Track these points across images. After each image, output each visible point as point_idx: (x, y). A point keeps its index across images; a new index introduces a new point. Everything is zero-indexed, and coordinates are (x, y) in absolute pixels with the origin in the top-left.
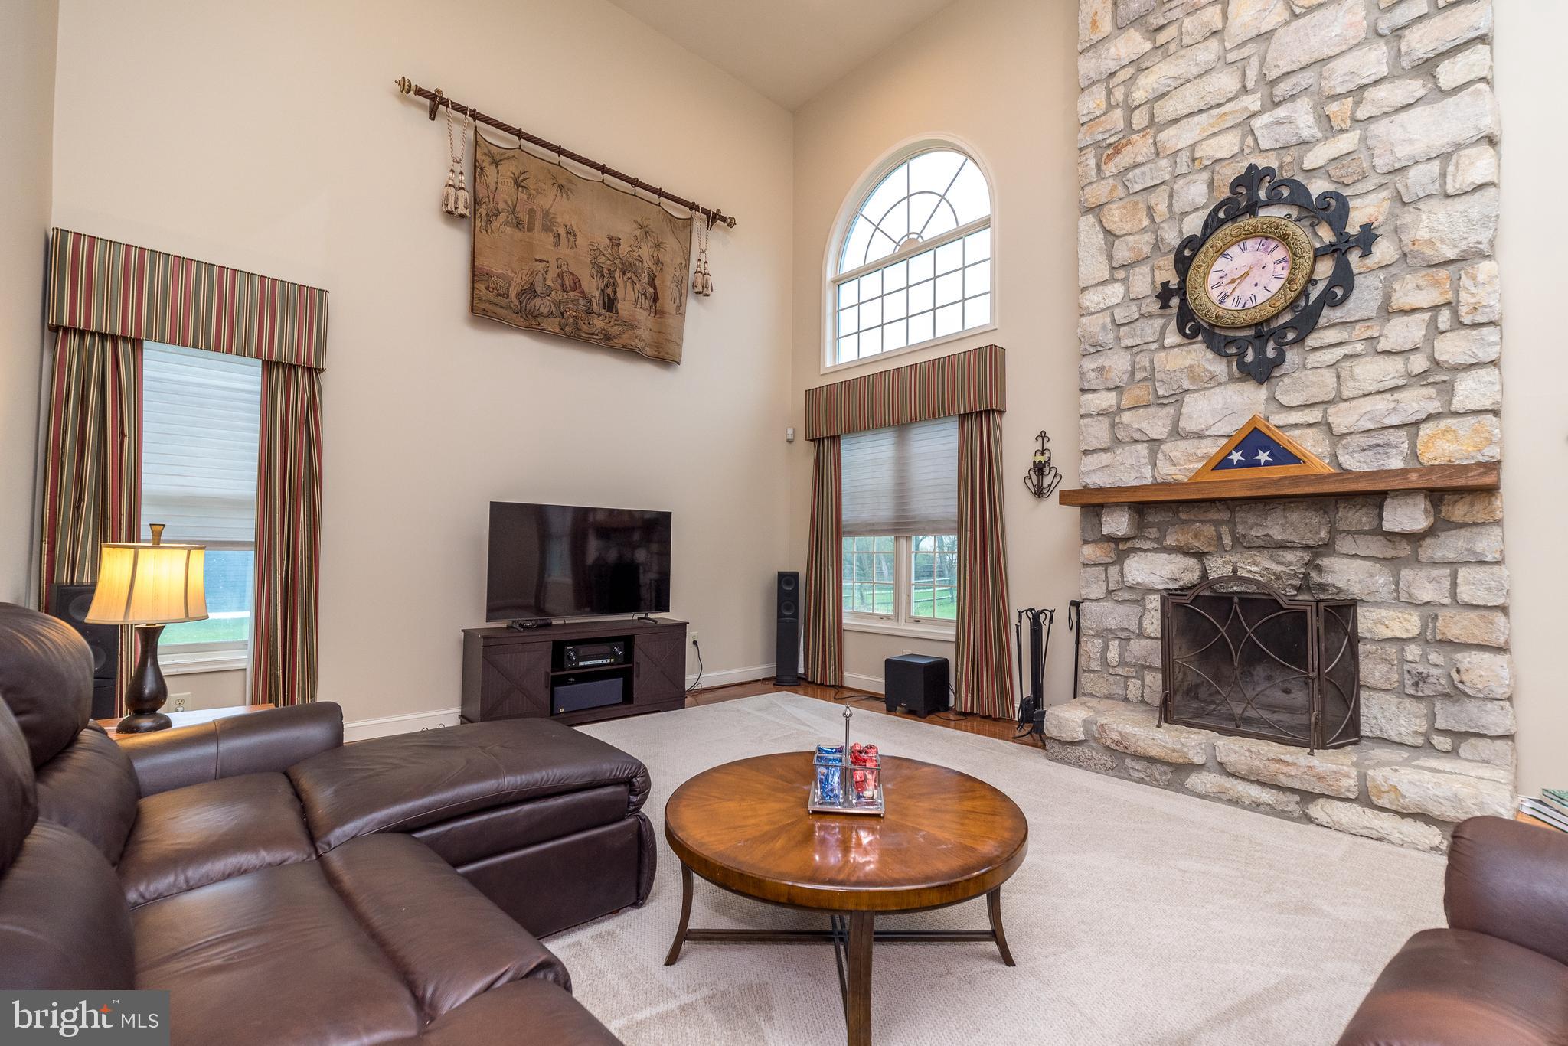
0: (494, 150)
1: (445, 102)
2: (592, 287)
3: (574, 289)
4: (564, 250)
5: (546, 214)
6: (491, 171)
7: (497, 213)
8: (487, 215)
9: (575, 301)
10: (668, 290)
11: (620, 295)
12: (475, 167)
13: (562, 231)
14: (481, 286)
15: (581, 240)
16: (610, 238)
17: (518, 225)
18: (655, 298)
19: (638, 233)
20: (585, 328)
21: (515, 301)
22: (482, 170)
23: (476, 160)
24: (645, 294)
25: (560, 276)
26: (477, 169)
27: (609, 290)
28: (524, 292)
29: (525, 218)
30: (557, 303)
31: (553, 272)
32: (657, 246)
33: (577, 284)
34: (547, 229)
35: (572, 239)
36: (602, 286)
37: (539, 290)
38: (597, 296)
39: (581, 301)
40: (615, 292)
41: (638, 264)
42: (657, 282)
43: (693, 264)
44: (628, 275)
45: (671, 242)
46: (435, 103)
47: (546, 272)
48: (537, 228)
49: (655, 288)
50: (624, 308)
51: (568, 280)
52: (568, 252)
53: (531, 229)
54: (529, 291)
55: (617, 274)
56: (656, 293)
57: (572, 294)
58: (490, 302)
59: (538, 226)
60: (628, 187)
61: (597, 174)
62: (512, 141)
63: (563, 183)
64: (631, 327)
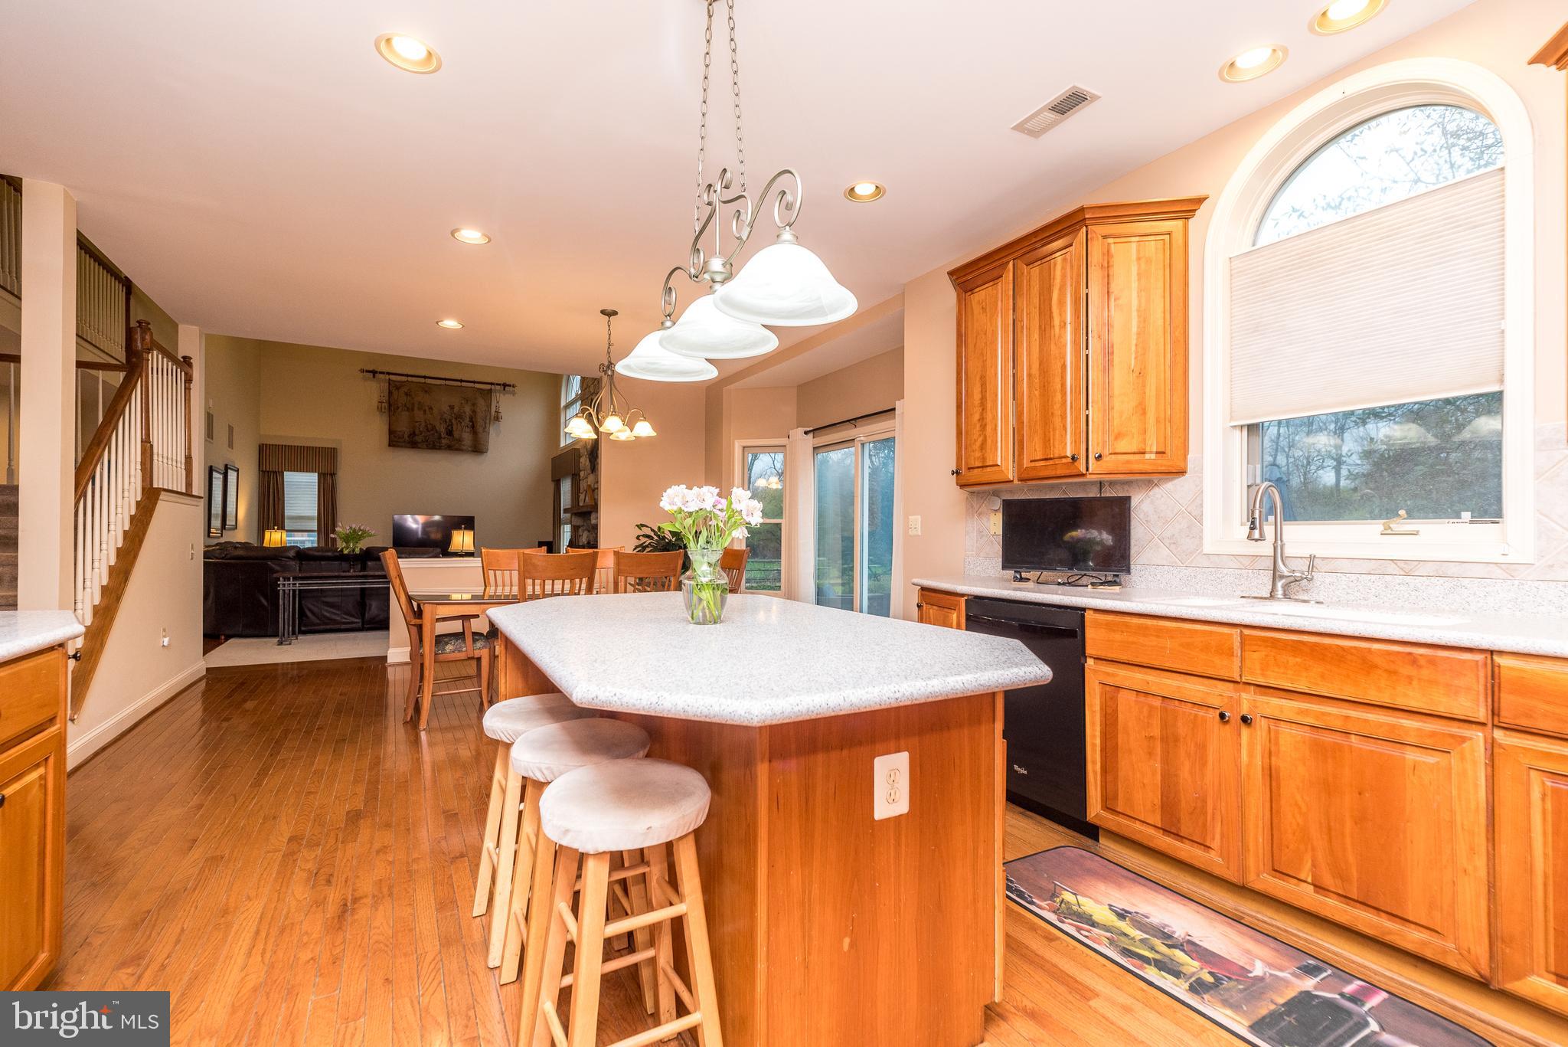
0: (398, 384)
1: (376, 372)
2: (442, 429)
3: (432, 430)
4: (428, 416)
5: (420, 403)
6: (395, 392)
7: (398, 408)
8: (395, 411)
9: (433, 434)
10: (480, 422)
11: (454, 429)
13: (427, 408)
14: (393, 437)
15: (435, 411)
16: (450, 406)
17: (408, 409)
18: (473, 427)
19: (463, 402)
20: (438, 446)
22: (392, 394)
23: (390, 390)
24: (468, 426)
25: (426, 426)
26: (390, 393)
27: (450, 428)
28: (411, 435)
29: (411, 407)
30: (425, 436)
31: (423, 424)
32: (473, 405)
33: (434, 428)
34: (419, 409)
35: (432, 411)
36: (446, 427)
37: (417, 432)
38: (444, 431)
39: (436, 435)
40: (452, 428)
41: (464, 414)
42: (474, 420)
43: (493, 409)
44: (459, 420)
45: (481, 402)
46: (374, 373)
47: (420, 426)
48: (415, 410)
49: (473, 422)
50: (456, 434)
51: (430, 427)
52: (430, 416)
53: (413, 410)
54: (413, 434)
55: (453, 421)
56: (473, 424)
57: (432, 432)
58: (397, 440)
59: (416, 408)
60: (459, 384)
61: (443, 382)
62: (404, 379)
63: (427, 389)
64: (460, 440)
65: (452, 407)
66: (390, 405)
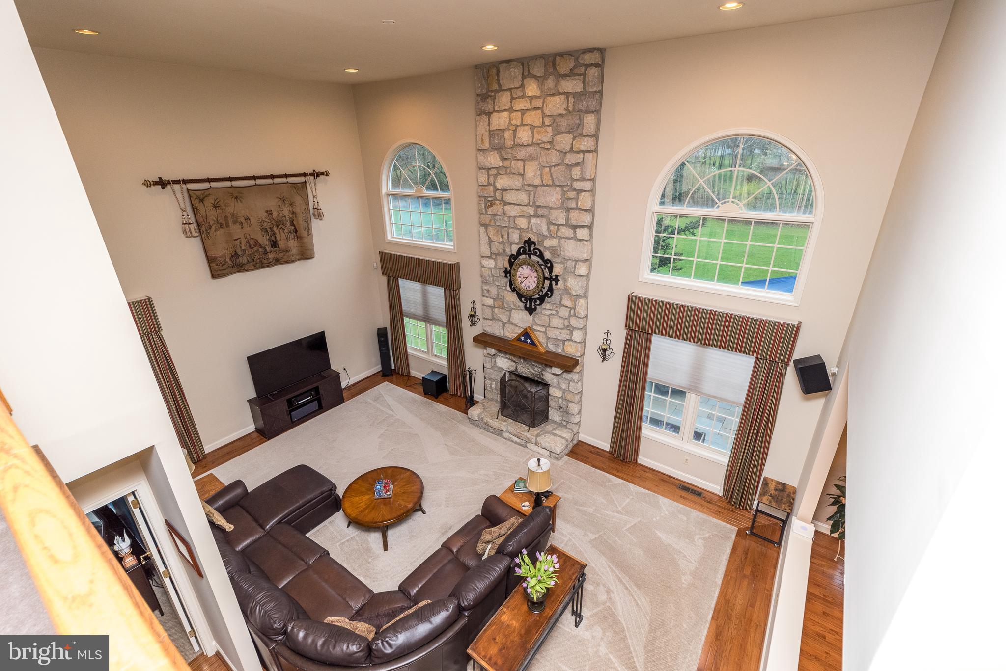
0: (198, 193)
1: (167, 182)
2: (264, 241)
3: (255, 246)
4: (247, 229)
5: (233, 215)
6: (200, 207)
7: (210, 228)
8: (206, 230)
9: (258, 251)
10: (300, 222)
11: (278, 238)
12: (193, 209)
13: (243, 220)
14: (213, 264)
15: (253, 221)
16: (267, 211)
17: (221, 226)
19: (280, 203)
20: (266, 261)
21: (230, 262)
22: (197, 209)
23: (192, 205)
24: (290, 232)
25: (248, 242)
26: (195, 209)
27: (273, 238)
28: (233, 256)
29: (223, 222)
30: (249, 256)
32: (291, 205)
33: (256, 243)
34: (235, 222)
35: (249, 222)
36: (268, 237)
37: (240, 253)
38: (267, 243)
39: (260, 250)
40: (276, 237)
41: (284, 219)
42: (295, 222)
43: (312, 204)
44: (280, 227)
45: (298, 200)
46: (162, 183)
47: (241, 244)
48: (230, 224)
49: (294, 226)
50: (281, 244)
51: (252, 243)
52: (249, 229)
53: (228, 226)
54: (236, 255)
55: (275, 228)
56: (295, 228)
57: (256, 248)
58: (220, 270)
59: (231, 223)
60: (269, 181)
61: (252, 182)
62: (206, 185)
63: (237, 195)
64: (287, 251)
65: (269, 213)
66: (199, 226)
